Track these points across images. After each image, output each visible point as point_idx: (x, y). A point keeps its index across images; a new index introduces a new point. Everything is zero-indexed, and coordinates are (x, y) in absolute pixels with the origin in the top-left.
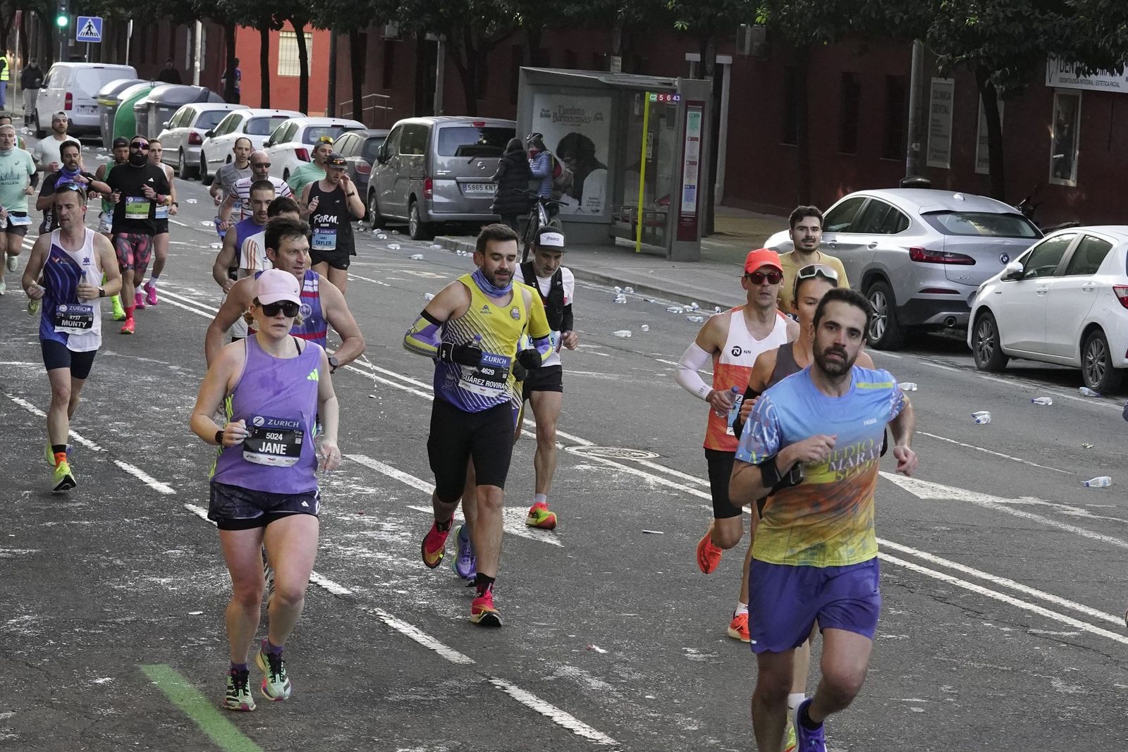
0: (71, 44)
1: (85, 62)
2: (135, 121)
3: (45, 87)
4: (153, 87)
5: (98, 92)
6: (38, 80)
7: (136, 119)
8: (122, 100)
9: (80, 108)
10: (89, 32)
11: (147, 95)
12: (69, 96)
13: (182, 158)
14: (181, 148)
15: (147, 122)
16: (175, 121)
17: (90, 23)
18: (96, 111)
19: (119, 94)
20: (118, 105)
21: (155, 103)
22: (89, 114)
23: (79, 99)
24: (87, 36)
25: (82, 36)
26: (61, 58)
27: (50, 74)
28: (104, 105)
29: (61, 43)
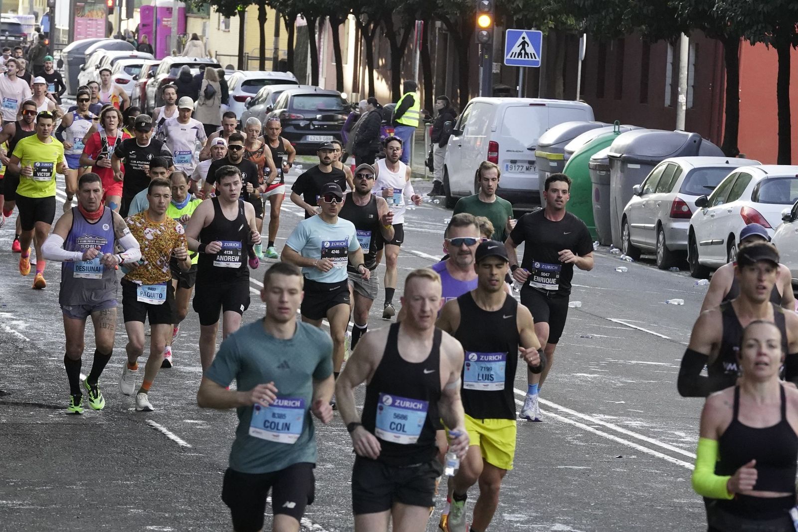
0: (496, 69)
1: (517, 96)
2: (591, 183)
3: (458, 133)
4: (618, 133)
5: (536, 140)
6: (447, 123)
7: (593, 180)
8: (571, 153)
9: (509, 164)
10: (523, 52)
11: (610, 145)
12: (494, 147)
13: (661, 237)
14: (660, 223)
15: (609, 184)
16: (651, 183)
17: (524, 38)
18: (533, 168)
19: (567, 144)
20: (565, 160)
21: (621, 156)
22: (524, 172)
23: (508, 151)
24: (520, 58)
25: (512, 58)
26: (481, 91)
27: (465, 115)
28: (545, 159)
29: (481, 69)
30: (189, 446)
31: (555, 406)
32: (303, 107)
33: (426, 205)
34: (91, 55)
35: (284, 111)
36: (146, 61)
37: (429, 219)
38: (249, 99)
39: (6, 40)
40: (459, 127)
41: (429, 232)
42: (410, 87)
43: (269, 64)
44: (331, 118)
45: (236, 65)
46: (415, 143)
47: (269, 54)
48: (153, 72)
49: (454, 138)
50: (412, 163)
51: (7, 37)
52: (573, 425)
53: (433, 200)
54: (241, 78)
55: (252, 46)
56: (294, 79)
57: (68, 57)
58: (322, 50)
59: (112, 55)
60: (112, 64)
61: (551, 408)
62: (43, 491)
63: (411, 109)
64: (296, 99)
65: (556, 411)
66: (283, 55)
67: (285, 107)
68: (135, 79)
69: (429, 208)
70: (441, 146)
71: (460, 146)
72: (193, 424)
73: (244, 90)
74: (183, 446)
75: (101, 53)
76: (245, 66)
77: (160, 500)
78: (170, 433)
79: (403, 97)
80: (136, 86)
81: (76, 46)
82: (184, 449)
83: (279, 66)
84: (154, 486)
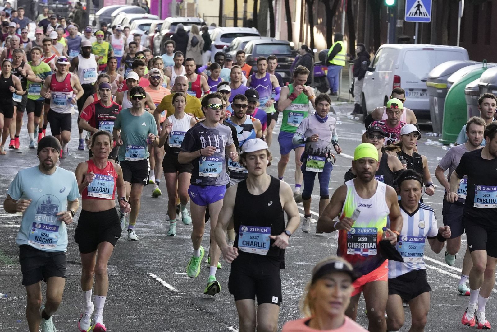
0: (399, 24)
1: (414, 43)
2: (466, 104)
3: (372, 70)
4: (485, 69)
5: (427, 74)
6: (364, 62)
7: (468, 102)
8: (452, 83)
10: (418, 11)
11: (479, 77)
12: (397, 80)
17: (419, 2)
18: (425, 94)
19: (449, 77)
20: (448, 88)
21: (487, 85)
22: (418, 97)
23: (407, 82)
24: (416, 16)
25: (411, 16)
26: (388, 40)
27: (377, 57)
28: (434, 88)
29: (389, 24)
30: (177, 291)
31: (437, 262)
32: (264, 52)
33: (350, 121)
34: (115, 17)
35: (250, 56)
36: (154, 21)
37: (352, 131)
38: (225, 47)
39: (57, 7)
40: (373, 66)
41: (351, 140)
42: (339, 38)
43: (240, 22)
44: (283, 60)
45: (217, 23)
46: (343, 77)
47: (240, 15)
48: (159, 29)
49: (369, 74)
50: (341, 91)
51: (57, 5)
52: (449, 275)
53: (355, 117)
54: (220, 32)
55: (229, 10)
56: (257, 33)
57: (99, 18)
58: (277, 12)
59: (130, 16)
60: (130, 23)
61: (434, 263)
62: (73, 323)
63: (339, 53)
64: (258, 47)
65: (437, 266)
66: (250, 16)
67: (251, 53)
68: (146, 33)
69: (352, 123)
70: (359, 79)
71: (373, 79)
72: (180, 275)
73: (223, 41)
74: (172, 291)
75: (123, 15)
76: (223, 24)
77: (155, 329)
78: (164, 282)
79: (334, 44)
80: (147, 38)
81: (106, 11)
82: (173, 293)
83: (247, 24)
84: (151, 318)
